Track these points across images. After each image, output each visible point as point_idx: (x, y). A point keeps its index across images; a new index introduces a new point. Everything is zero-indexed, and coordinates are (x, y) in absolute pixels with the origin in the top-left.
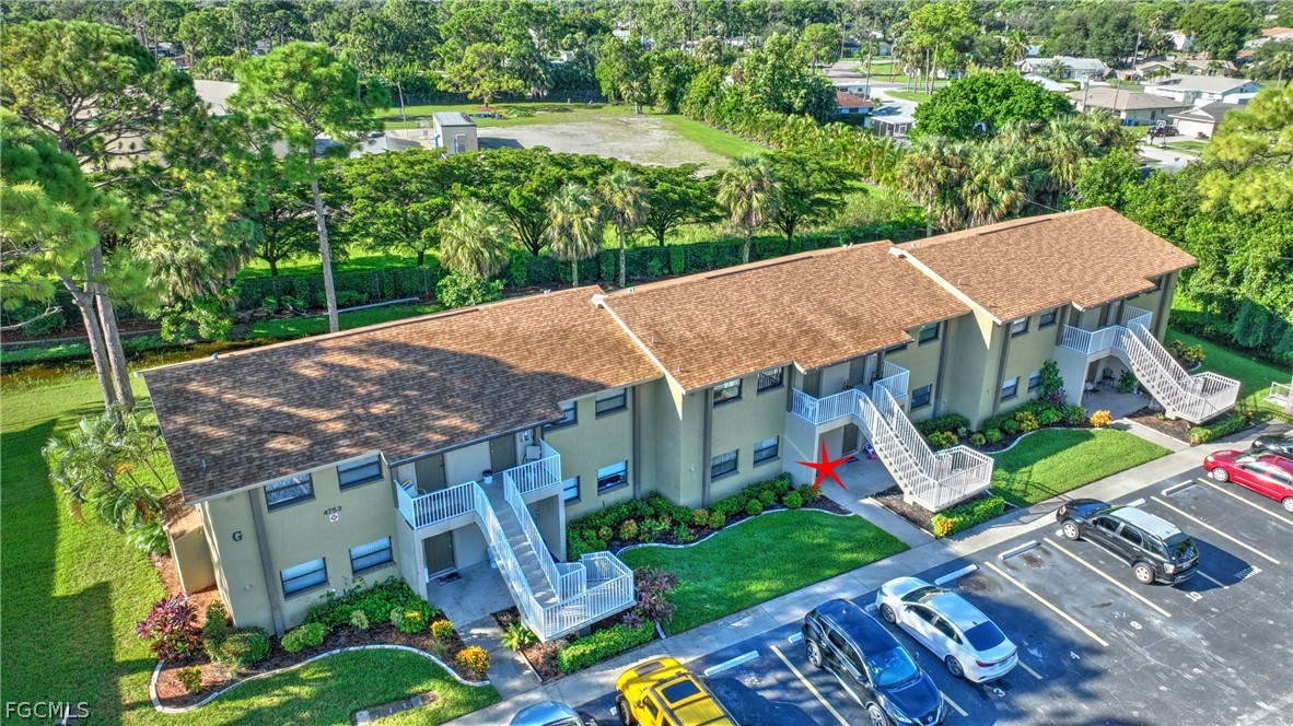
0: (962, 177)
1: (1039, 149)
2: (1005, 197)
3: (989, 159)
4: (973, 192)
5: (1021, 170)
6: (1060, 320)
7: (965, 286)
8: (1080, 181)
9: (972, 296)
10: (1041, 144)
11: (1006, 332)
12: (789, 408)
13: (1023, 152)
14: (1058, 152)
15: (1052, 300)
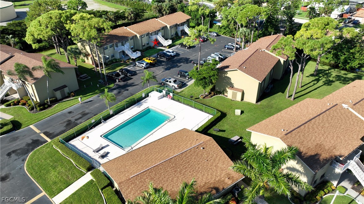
0: (161, 9)
1: (172, 3)
2: (168, 11)
3: (165, 6)
4: (164, 11)
5: (169, 7)
6: (176, 26)
7: (165, 23)
8: (178, 8)
9: (166, 23)
10: (172, 2)
11: (170, 27)
12: (149, 38)
13: (169, 4)
14: (174, 4)
15: (175, 23)
